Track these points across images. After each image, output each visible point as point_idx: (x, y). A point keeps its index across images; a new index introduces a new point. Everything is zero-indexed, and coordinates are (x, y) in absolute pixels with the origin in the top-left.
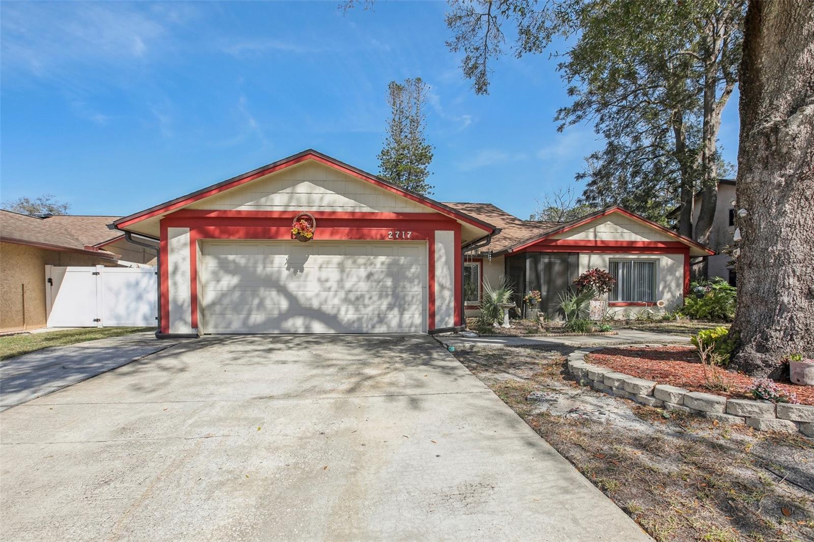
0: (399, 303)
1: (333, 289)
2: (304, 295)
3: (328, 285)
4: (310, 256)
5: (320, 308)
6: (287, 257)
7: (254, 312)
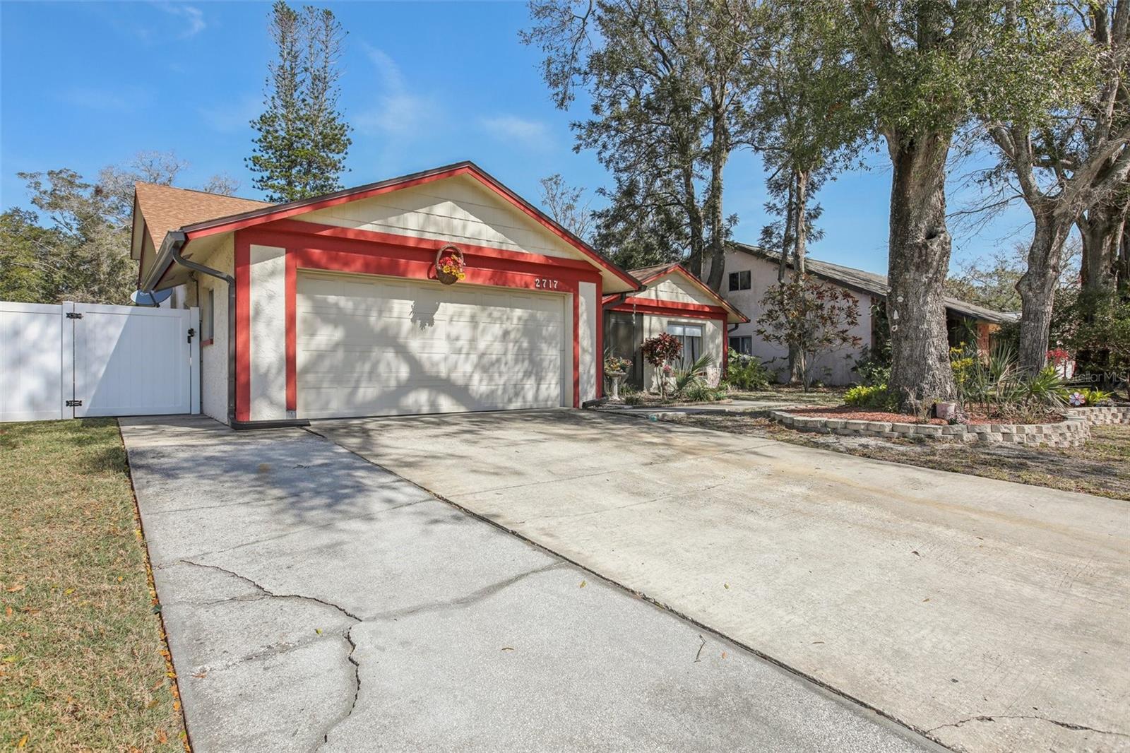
0: (536, 370)
1: (464, 351)
2: (429, 358)
3: (459, 344)
4: (442, 304)
5: (449, 376)
6: (412, 303)
7: (363, 384)
